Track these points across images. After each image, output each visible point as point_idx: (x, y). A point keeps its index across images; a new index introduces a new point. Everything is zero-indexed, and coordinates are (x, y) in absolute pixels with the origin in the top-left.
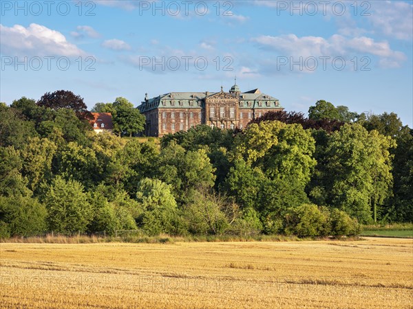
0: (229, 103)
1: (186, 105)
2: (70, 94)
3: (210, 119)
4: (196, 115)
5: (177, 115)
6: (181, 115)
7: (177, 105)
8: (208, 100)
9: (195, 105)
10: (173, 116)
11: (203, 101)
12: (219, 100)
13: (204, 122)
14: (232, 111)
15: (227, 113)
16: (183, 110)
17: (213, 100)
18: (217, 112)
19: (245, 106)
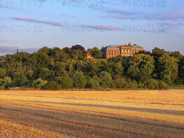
0: (128, 48)
1: (115, 49)
2: (80, 46)
3: (122, 53)
4: (118, 52)
6: (113, 52)
7: (112, 49)
8: (121, 47)
9: (118, 49)
10: (111, 52)
11: (120, 48)
12: (125, 47)
13: (120, 54)
14: (129, 50)
15: (127, 51)
16: (114, 50)
17: (123, 48)
18: (124, 51)
19: (133, 49)
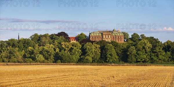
0: (109, 34)
3: (104, 38)
4: (100, 37)
5: (95, 37)
6: (96, 37)
7: (95, 35)
8: (103, 33)
9: (100, 35)
10: (94, 38)
11: (102, 33)
12: (106, 33)
13: (102, 39)
14: (110, 36)
15: (108, 37)
16: (97, 36)
17: (105, 33)
18: (106, 36)
19: (114, 35)
